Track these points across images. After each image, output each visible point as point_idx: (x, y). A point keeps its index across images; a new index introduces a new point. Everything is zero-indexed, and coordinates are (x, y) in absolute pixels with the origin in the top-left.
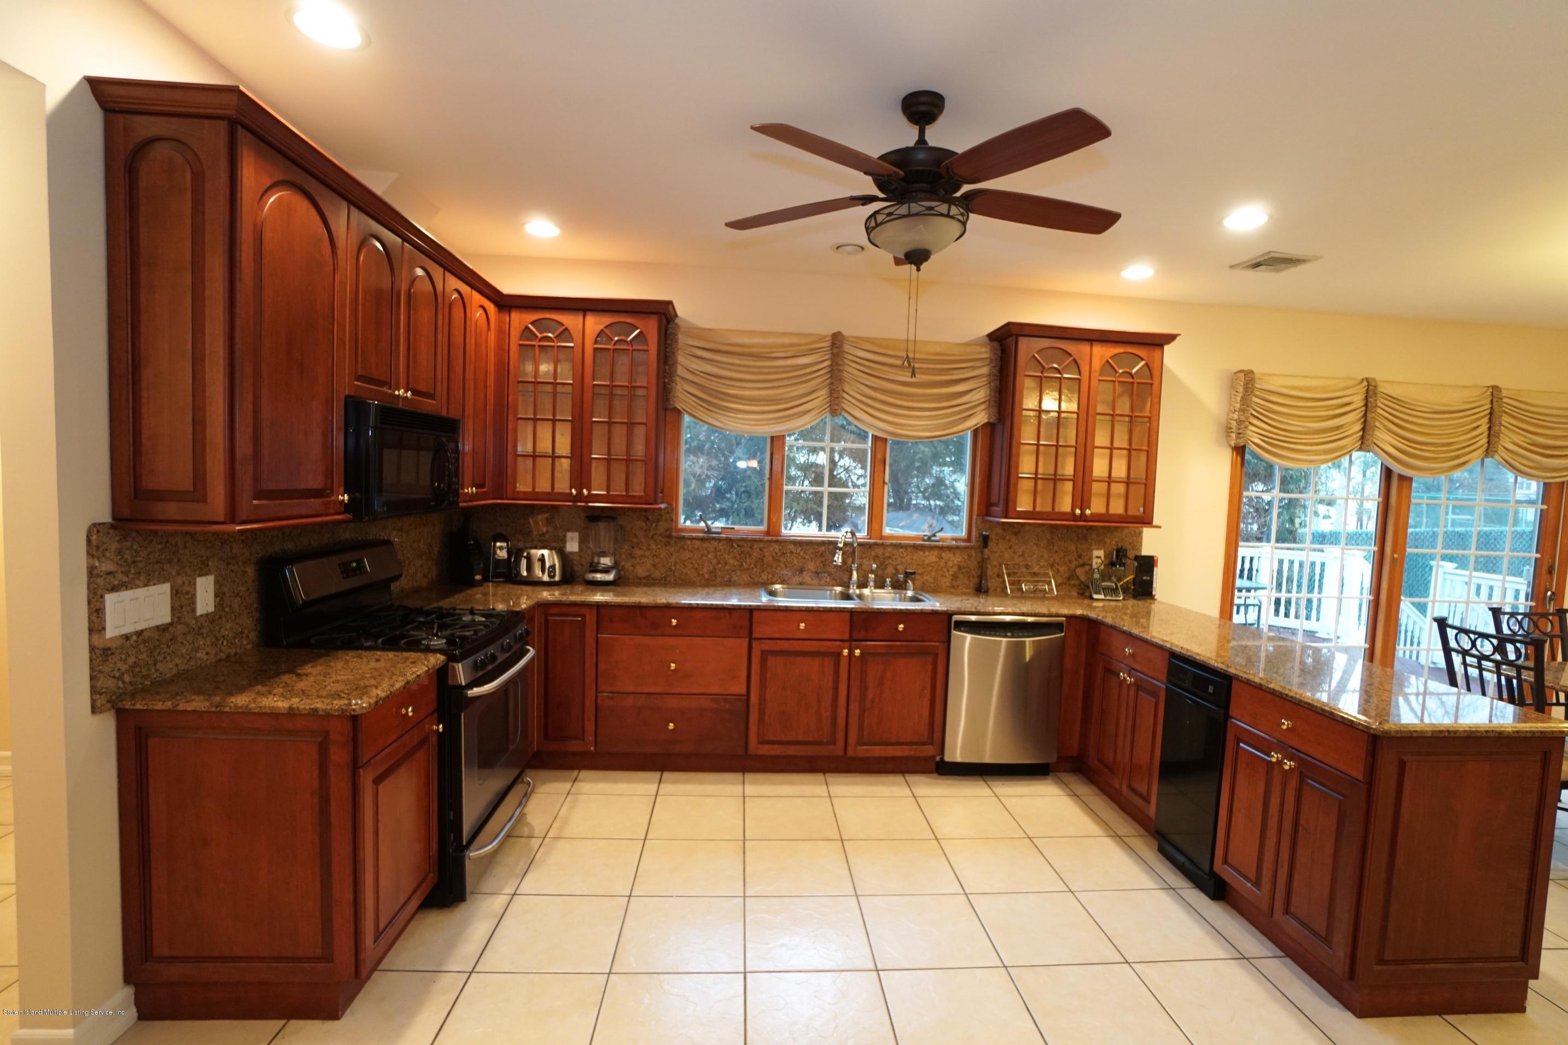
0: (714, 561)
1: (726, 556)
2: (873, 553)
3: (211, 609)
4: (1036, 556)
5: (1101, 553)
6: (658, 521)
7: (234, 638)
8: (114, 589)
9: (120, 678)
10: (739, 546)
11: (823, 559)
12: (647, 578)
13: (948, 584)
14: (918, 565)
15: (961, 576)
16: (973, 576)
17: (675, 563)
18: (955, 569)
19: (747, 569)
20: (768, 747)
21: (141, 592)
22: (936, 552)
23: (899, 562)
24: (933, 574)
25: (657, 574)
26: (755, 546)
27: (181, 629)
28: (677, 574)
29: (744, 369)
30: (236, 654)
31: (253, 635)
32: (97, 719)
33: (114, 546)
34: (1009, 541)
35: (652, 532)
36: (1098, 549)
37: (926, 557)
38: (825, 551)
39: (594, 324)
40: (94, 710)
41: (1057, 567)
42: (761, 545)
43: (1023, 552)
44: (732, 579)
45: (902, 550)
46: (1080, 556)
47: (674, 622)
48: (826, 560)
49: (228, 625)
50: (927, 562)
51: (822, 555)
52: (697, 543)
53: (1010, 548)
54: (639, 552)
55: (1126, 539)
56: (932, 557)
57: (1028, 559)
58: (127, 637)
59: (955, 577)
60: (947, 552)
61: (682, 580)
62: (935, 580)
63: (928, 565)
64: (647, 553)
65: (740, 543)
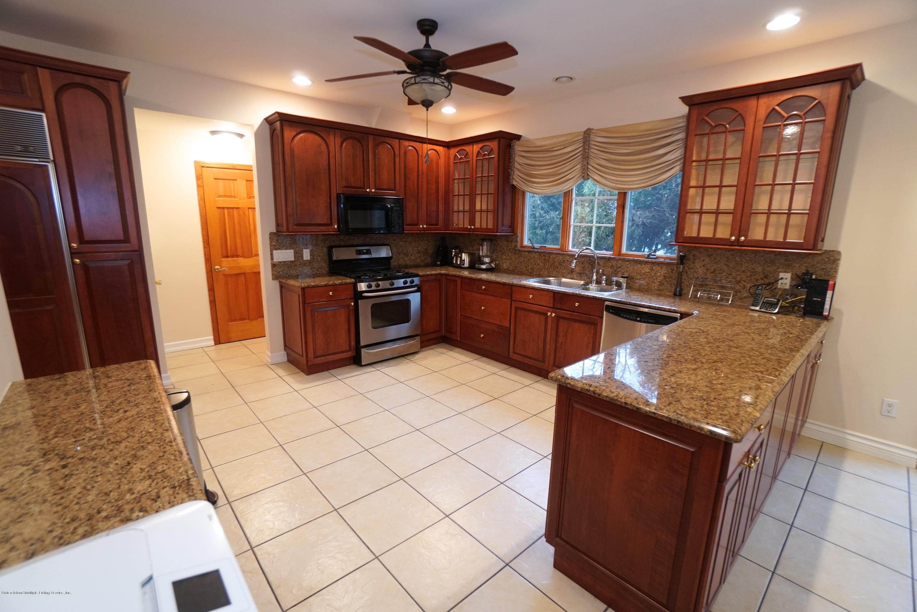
0: (533, 263)
1: (538, 261)
2: (610, 264)
3: (309, 259)
4: (725, 274)
5: (788, 276)
6: (512, 242)
7: (319, 269)
8: (276, 249)
9: (279, 272)
10: (544, 256)
11: (583, 265)
12: (507, 269)
13: (656, 288)
14: (637, 273)
15: (665, 283)
16: (674, 284)
17: (518, 263)
18: (661, 278)
19: (547, 269)
20: (517, 356)
21: (284, 251)
22: (649, 266)
23: (625, 270)
24: (647, 280)
25: (511, 268)
26: (551, 257)
27: (298, 263)
28: (518, 269)
29: (542, 159)
30: (319, 273)
31: (327, 269)
32: (274, 282)
33: (276, 238)
34: (703, 261)
35: (510, 247)
36: (785, 272)
37: (643, 268)
38: (584, 261)
39: (476, 148)
40: (273, 279)
41: (745, 284)
42: (554, 256)
43: (715, 270)
44: (541, 273)
45: (628, 263)
46: (766, 277)
47: (483, 287)
48: (585, 266)
49: (316, 264)
50: (643, 272)
51: (583, 263)
52: (527, 253)
53: (704, 266)
54: (504, 257)
55: (819, 265)
56: (646, 269)
57: (718, 275)
58: (280, 262)
59: (661, 284)
60: (657, 266)
61: (520, 272)
62: (648, 284)
63: (644, 274)
64: (508, 257)
65: (545, 254)
